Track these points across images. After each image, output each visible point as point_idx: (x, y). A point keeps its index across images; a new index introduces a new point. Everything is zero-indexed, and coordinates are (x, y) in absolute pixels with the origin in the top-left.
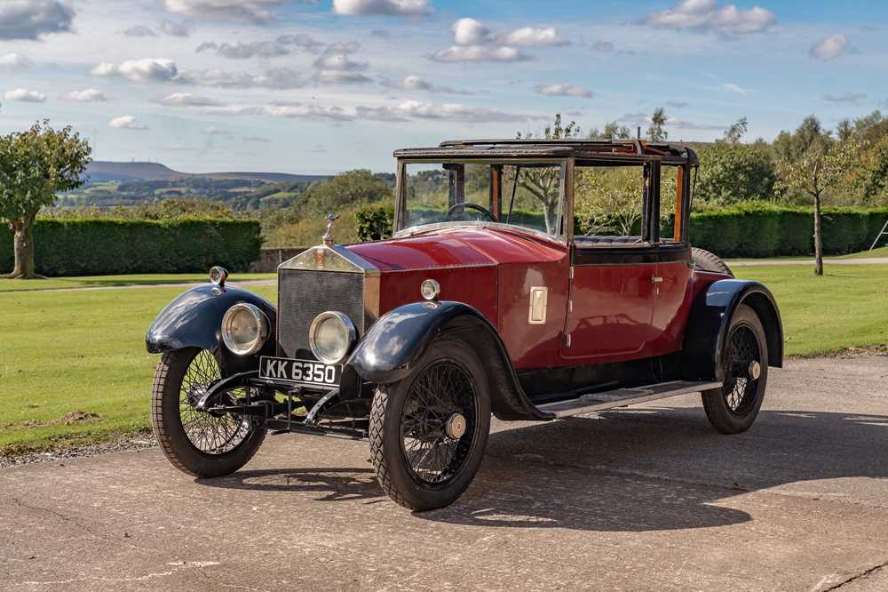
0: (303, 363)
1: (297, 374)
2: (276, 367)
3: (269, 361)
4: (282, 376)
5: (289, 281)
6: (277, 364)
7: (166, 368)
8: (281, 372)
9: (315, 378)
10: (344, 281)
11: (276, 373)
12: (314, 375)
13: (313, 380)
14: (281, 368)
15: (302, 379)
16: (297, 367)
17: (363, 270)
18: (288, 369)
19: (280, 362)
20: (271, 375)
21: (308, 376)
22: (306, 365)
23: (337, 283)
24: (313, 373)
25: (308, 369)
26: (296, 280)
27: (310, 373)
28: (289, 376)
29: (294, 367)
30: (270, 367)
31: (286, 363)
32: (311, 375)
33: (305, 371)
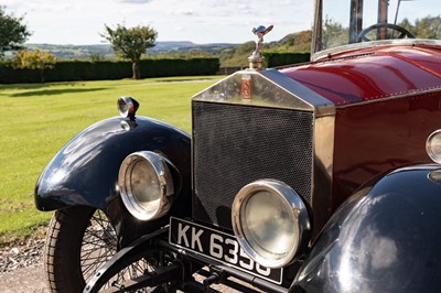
0: (225, 237)
1: (216, 250)
2: (189, 234)
3: (180, 225)
4: (197, 249)
5: (204, 117)
6: (190, 230)
7: (58, 226)
8: (196, 242)
9: (241, 262)
10: (282, 122)
11: (190, 243)
12: (240, 258)
13: (238, 265)
14: (196, 237)
15: (223, 259)
16: (216, 241)
17: (312, 107)
18: (205, 240)
19: (194, 229)
20: (183, 244)
21: (232, 256)
22: (228, 241)
23: (270, 124)
24: (238, 253)
25: (233, 247)
26: (213, 116)
27: (235, 253)
28: (206, 251)
29: (212, 241)
30: (182, 233)
31: (201, 232)
32: (236, 257)
33: (227, 248)
